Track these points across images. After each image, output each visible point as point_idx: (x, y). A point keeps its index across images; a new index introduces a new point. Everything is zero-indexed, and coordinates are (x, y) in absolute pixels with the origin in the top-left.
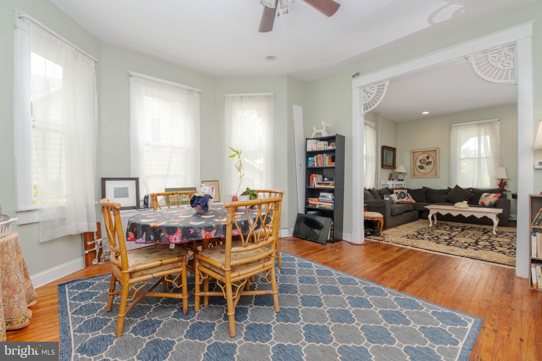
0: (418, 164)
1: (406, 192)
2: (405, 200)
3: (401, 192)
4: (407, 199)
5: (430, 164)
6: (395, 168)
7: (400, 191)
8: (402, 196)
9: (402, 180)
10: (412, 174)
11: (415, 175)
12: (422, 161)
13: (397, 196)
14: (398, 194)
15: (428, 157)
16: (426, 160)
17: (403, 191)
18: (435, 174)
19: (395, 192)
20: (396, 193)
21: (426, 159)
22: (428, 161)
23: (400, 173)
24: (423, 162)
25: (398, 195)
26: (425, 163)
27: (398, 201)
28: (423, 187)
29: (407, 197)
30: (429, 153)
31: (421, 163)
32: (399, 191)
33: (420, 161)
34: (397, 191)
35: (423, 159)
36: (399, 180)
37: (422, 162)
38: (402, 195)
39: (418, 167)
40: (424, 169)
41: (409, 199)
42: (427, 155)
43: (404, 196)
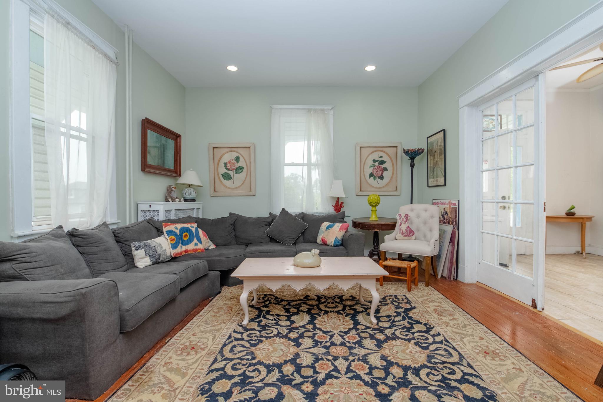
0: (223, 170)
1: (193, 227)
2: (191, 247)
3: (183, 230)
4: (196, 244)
5: (240, 171)
6: (180, 176)
7: (180, 226)
8: (186, 239)
9: (193, 200)
10: (213, 189)
11: (216, 190)
12: (228, 165)
13: (172, 240)
14: (176, 235)
15: (237, 159)
16: (234, 164)
17: (188, 226)
18: (250, 190)
19: (165, 230)
20: (170, 233)
21: (235, 162)
22: (237, 165)
23: (189, 186)
24: (230, 166)
25: (173, 237)
26: (233, 169)
27: (173, 252)
28: (230, 214)
29: (195, 241)
30: (240, 150)
31: (227, 169)
32: (176, 228)
33: (225, 164)
34: (172, 227)
35: (229, 162)
36: (186, 200)
37: (229, 168)
38: (185, 236)
39: (221, 176)
40: (232, 180)
41: (201, 243)
42: (236, 155)
43: (189, 238)
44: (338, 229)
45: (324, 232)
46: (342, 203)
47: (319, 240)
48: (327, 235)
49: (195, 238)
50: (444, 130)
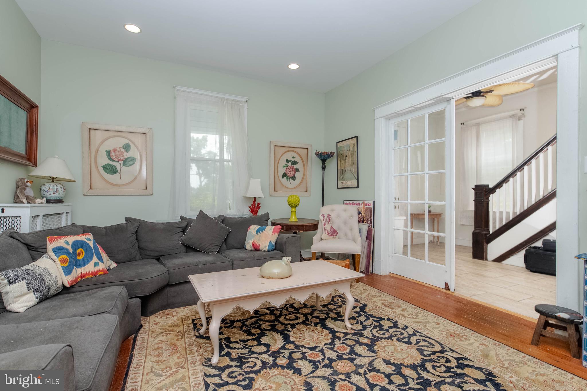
0: (104, 161)
1: (88, 239)
2: (89, 268)
3: (76, 245)
4: (96, 264)
5: (131, 163)
6: (35, 165)
7: (71, 239)
8: (80, 258)
9: (60, 201)
10: (87, 186)
11: (93, 187)
12: (113, 154)
13: (63, 261)
14: (68, 253)
15: (127, 147)
16: (122, 153)
17: (82, 238)
18: (145, 188)
19: (50, 246)
20: (58, 251)
21: (123, 150)
22: (126, 155)
23: (53, 179)
24: (116, 155)
25: (64, 256)
26: (120, 160)
27: (67, 280)
28: (127, 219)
29: (95, 259)
30: (130, 136)
31: (111, 159)
32: (67, 243)
33: (109, 153)
34: (60, 242)
35: (115, 150)
36: (48, 201)
37: (114, 158)
38: (80, 253)
39: (101, 170)
40: (117, 174)
41: (102, 262)
42: (126, 141)
43: (86, 256)
44: (271, 232)
45: (253, 236)
46: (259, 204)
47: (249, 245)
48: (259, 240)
49: (94, 255)
50: (357, 137)
